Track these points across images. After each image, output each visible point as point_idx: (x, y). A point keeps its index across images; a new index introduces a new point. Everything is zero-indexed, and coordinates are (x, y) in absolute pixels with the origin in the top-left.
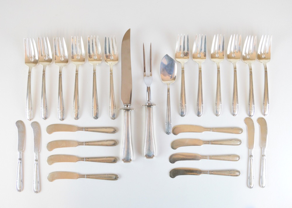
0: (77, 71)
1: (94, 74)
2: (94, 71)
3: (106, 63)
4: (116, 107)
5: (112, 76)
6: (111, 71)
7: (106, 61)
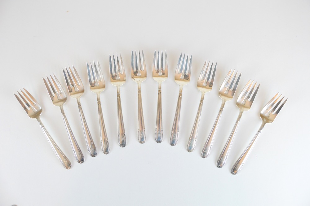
0: (98, 99)
1: (118, 96)
2: (117, 93)
3: (133, 80)
4: (145, 129)
5: (140, 94)
6: (138, 89)
7: (133, 77)
